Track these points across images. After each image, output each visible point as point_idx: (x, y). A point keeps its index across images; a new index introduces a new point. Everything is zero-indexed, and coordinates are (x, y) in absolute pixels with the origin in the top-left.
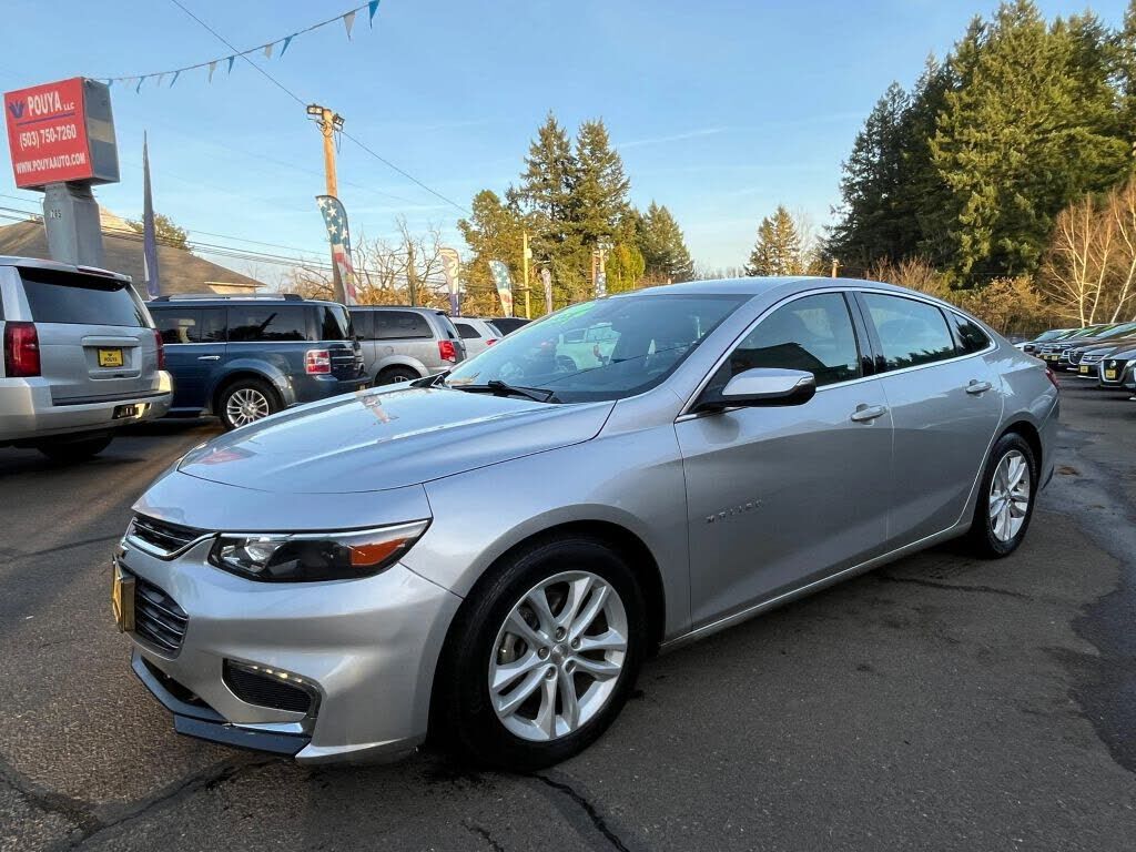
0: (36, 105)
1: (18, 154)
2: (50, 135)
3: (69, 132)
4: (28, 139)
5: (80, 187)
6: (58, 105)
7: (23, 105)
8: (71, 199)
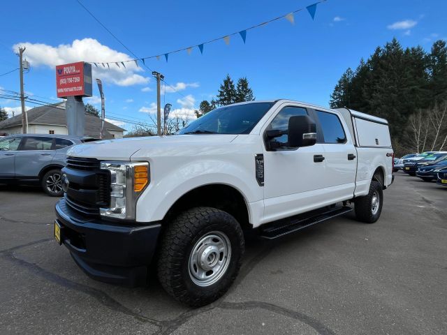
0: (67, 71)
1: (59, 86)
2: (70, 80)
3: (77, 79)
4: (63, 81)
5: (79, 98)
6: (74, 71)
7: (62, 70)
8: (76, 102)
